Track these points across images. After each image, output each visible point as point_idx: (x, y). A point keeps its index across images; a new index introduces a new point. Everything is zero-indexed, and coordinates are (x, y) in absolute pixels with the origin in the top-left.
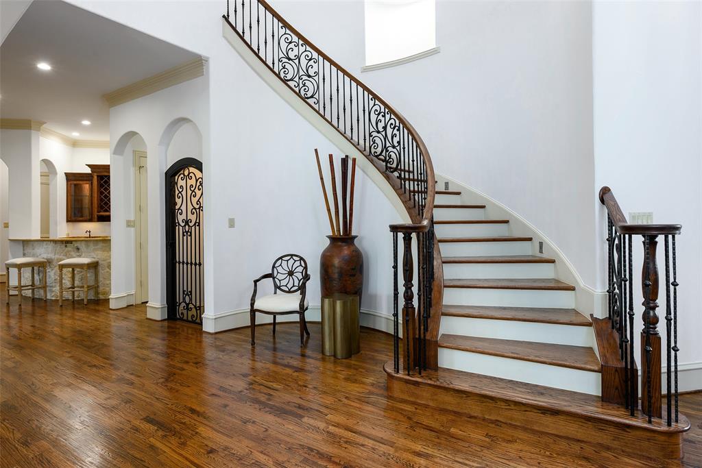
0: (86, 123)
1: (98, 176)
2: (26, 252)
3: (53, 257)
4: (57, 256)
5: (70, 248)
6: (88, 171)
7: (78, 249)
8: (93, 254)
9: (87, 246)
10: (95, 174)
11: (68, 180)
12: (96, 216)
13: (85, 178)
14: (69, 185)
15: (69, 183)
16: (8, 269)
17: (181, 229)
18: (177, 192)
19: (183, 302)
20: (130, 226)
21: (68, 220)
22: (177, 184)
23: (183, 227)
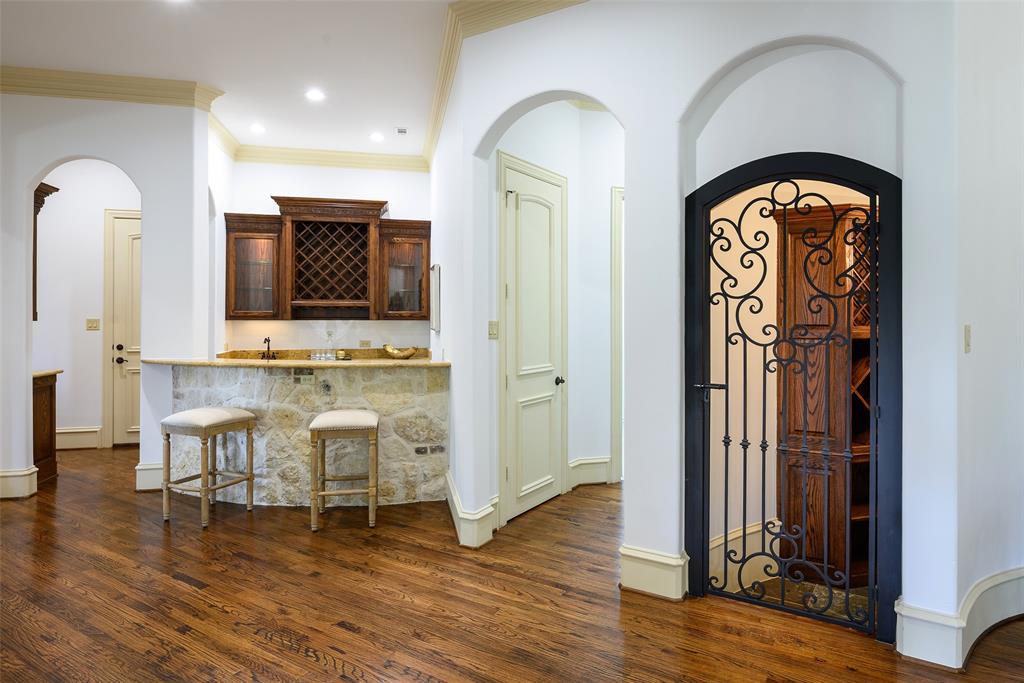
0: (315, 95)
1: (293, 222)
2: (181, 390)
3: (264, 406)
4: (274, 404)
5: (307, 383)
6: (274, 210)
7: (327, 387)
8: (361, 399)
9: (349, 380)
10: (289, 218)
11: (229, 230)
12: (289, 308)
13: (266, 227)
14: (232, 241)
15: (232, 235)
16: (168, 436)
17: (755, 353)
18: (738, 249)
19: (763, 553)
20: (492, 336)
21: (229, 317)
22: (738, 229)
23: (765, 346)
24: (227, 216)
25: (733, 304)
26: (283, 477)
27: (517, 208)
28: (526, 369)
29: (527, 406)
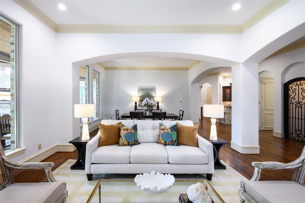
11: (223, 89)
13: (229, 88)
17: (294, 105)
18: (292, 91)
19: (295, 133)
20: (259, 103)
21: (223, 101)
22: (292, 88)
23: (296, 104)
24: (223, 87)
25: (291, 98)
26: (229, 121)
27: (265, 84)
28: (267, 108)
29: (267, 114)
